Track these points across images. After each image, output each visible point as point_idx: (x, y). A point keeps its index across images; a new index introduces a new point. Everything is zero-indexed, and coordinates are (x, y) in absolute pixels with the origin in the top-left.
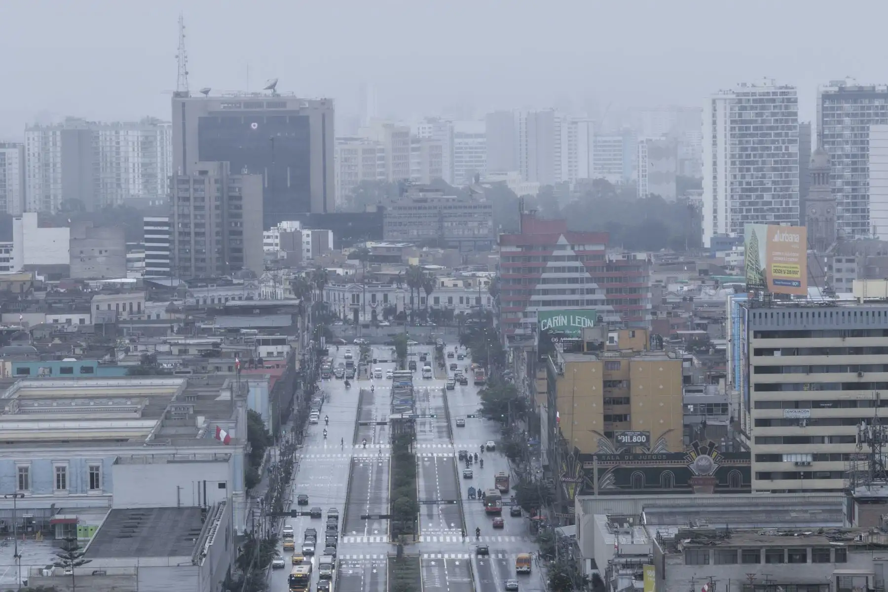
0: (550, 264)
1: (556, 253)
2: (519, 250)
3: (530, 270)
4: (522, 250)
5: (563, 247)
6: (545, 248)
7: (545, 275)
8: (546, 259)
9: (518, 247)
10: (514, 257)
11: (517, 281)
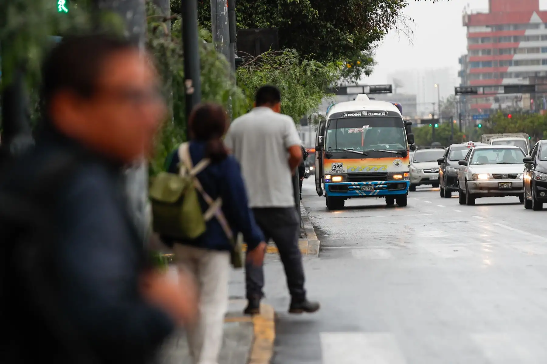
0: (523, 44)
1: (529, 32)
2: (489, 30)
3: (501, 51)
4: (492, 31)
5: (536, 26)
6: (516, 27)
7: (517, 57)
8: (517, 39)
9: (487, 26)
10: (484, 38)
11: (487, 63)
